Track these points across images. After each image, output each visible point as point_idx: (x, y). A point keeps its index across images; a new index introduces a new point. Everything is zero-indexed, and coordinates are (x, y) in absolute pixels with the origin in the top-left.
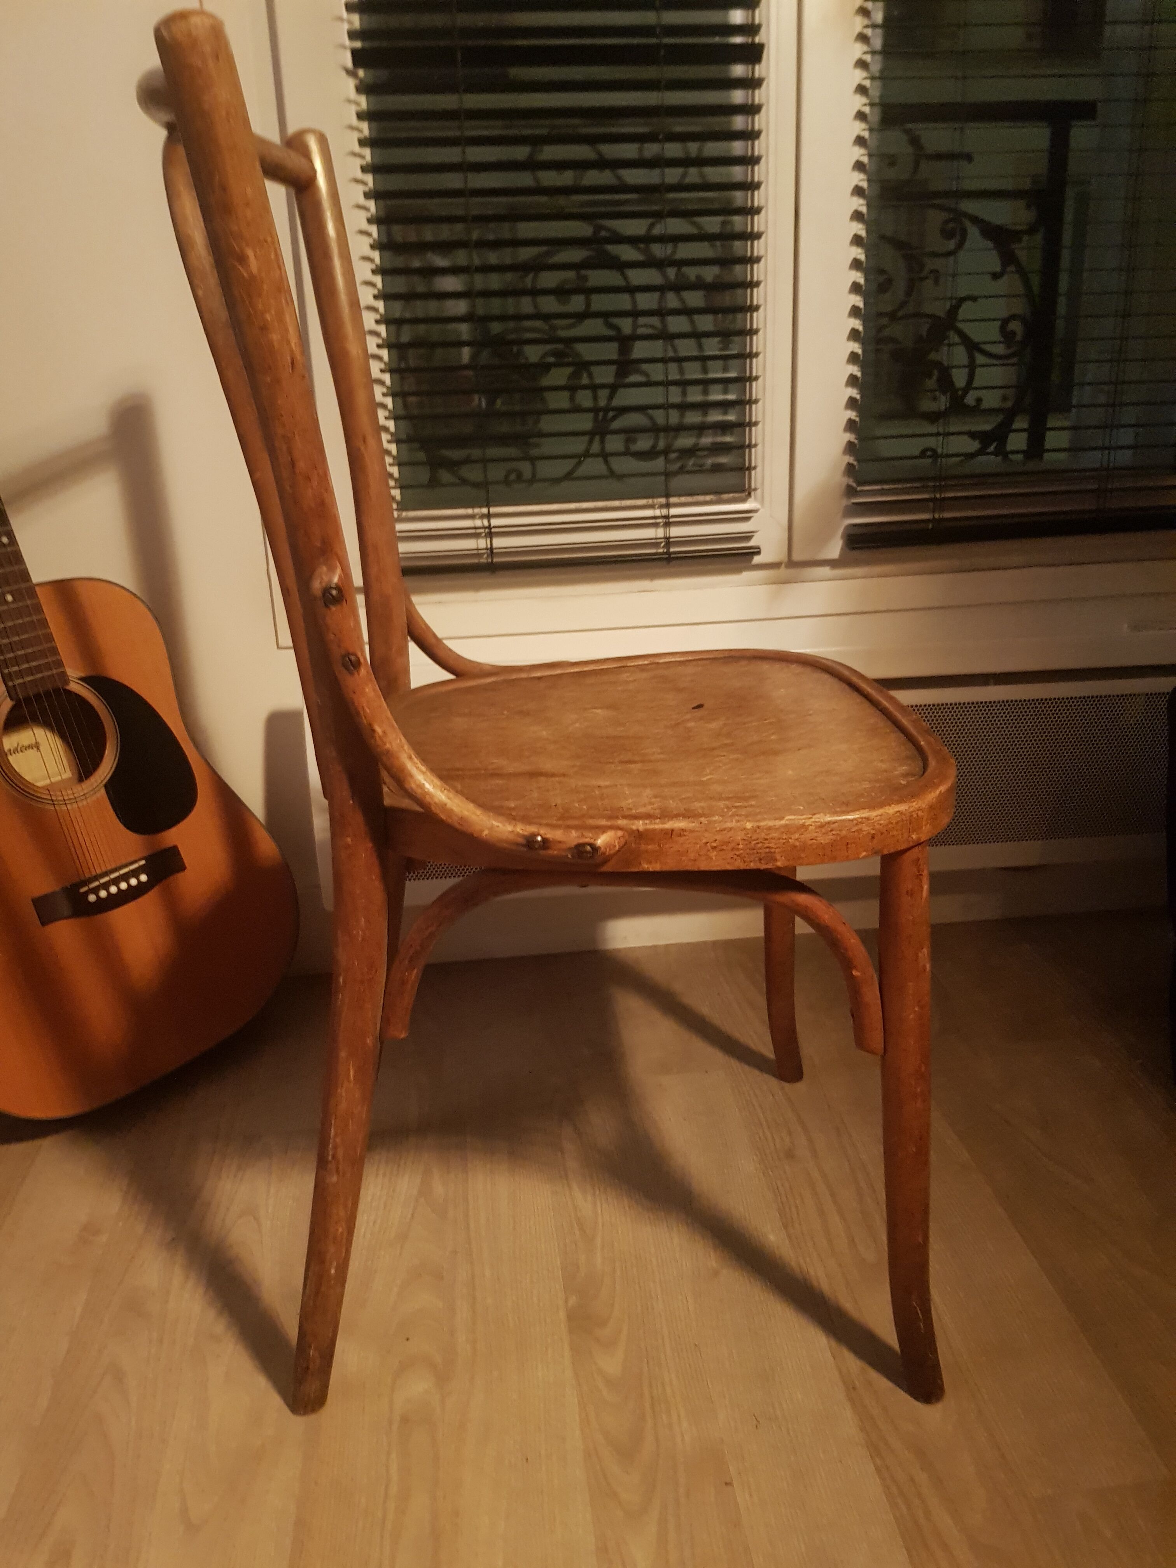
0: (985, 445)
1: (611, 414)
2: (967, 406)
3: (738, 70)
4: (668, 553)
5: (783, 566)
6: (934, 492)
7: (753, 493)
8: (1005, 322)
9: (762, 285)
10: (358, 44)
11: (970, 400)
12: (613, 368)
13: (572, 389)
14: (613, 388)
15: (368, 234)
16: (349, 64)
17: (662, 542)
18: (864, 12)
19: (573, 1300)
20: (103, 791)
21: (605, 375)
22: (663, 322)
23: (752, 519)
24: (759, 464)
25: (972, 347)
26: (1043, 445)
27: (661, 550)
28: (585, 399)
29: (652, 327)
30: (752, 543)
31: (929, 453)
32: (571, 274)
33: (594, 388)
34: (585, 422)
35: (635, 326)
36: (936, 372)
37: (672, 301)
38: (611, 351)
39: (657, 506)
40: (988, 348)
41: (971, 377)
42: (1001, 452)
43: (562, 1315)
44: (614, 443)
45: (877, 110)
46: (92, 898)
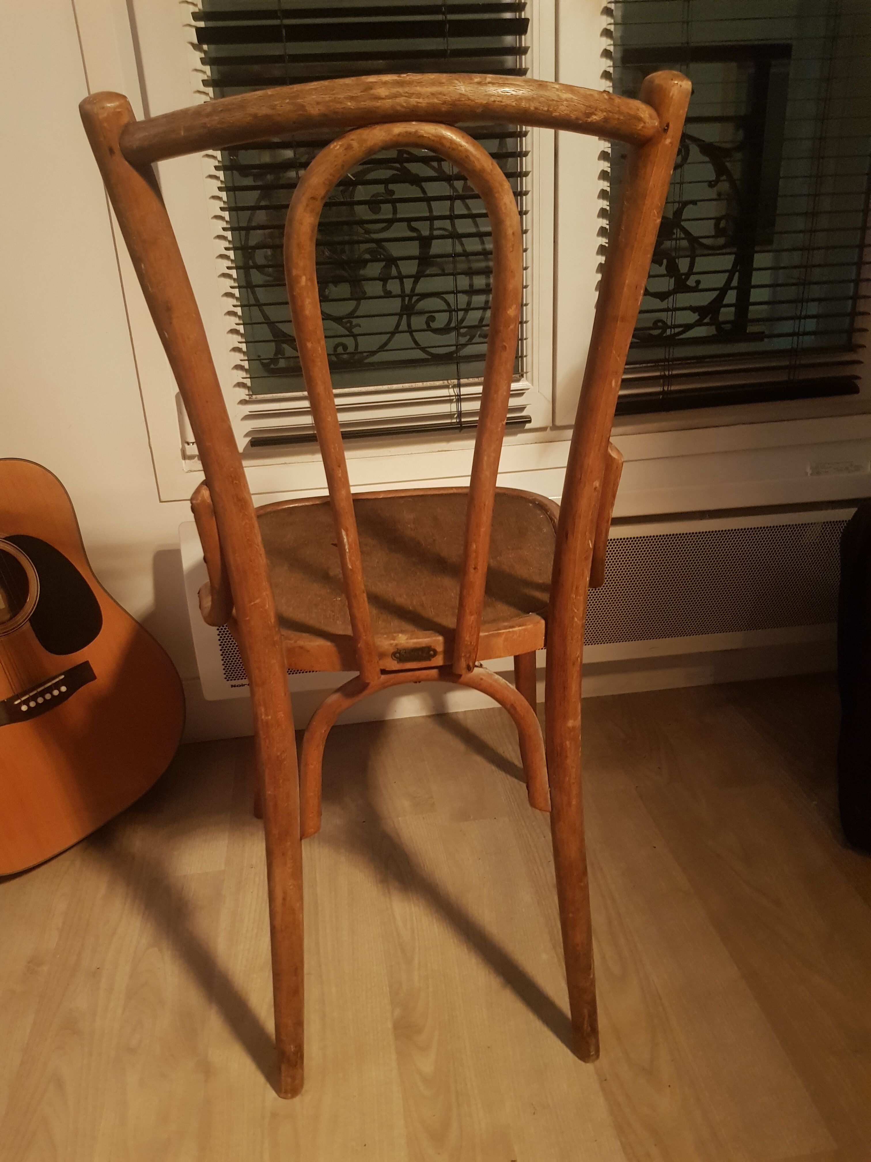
0: (702, 316)
1: (415, 299)
2: (689, 287)
3: (509, 40)
4: (460, 423)
5: (549, 429)
6: (664, 370)
7: (525, 375)
8: (718, 220)
9: (530, 194)
10: (202, 24)
11: (691, 282)
12: (417, 261)
13: (384, 279)
14: (417, 278)
15: (217, 178)
16: (195, 41)
17: (455, 414)
18: (607, 11)
19: (397, 1012)
20: (28, 624)
21: (410, 268)
22: (453, 225)
23: (525, 395)
24: (529, 336)
25: (693, 240)
26: (747, 316)
27: (454, 421)
28: (394, 286)
29: (444, 229)
30: (524, 413)
31: (660, 324)
32: (381, 188)
33: (401, 278)
34: (395, 305)
35: (432, 228)
36: (665, 261)
37: (459, 208)
38: (413, 249)
39: (451, 386)
40: (704, 241)
41: (692, 265)
42: (715, 322)
43: (390, 1025)
44: (418, 322)
45: (619, 48)
46: (24, 708)
